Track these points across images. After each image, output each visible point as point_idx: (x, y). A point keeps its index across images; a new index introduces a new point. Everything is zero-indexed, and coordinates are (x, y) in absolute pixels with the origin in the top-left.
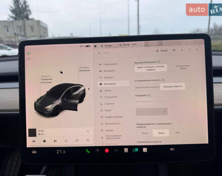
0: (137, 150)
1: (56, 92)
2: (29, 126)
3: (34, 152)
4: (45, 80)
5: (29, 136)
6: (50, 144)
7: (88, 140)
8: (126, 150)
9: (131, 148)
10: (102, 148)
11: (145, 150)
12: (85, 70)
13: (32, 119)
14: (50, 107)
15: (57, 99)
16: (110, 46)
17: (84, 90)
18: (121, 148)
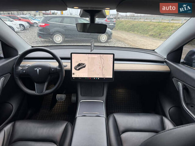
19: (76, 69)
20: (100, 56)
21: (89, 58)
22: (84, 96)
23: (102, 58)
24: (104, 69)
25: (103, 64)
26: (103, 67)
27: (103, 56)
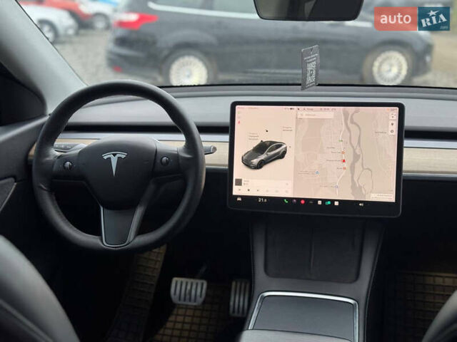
0: (329, 203)
1: (262, 148)
2: (236, 176)
3: (239, 199)
4: (252, 137)
5: (236, 185)
6: (253, 193)
7: (287, 192)
8: (320, 203)
9: (324, 201)
10: (299, 200)
11: (336, 203)
12: (286, 129)
13: (239, 171)
14: (255, 161)
15: (262, 154)
16: (312, 109)
17: (286, 148)
18: (316, 200)
19: (247, 163)
20: (346, 115)
21: (299, 121)
22: (277, 276)
23: (352, 122)
24: (358, 165)
25: (355, 144)
26: (356, 157)
27: (356, 112)
